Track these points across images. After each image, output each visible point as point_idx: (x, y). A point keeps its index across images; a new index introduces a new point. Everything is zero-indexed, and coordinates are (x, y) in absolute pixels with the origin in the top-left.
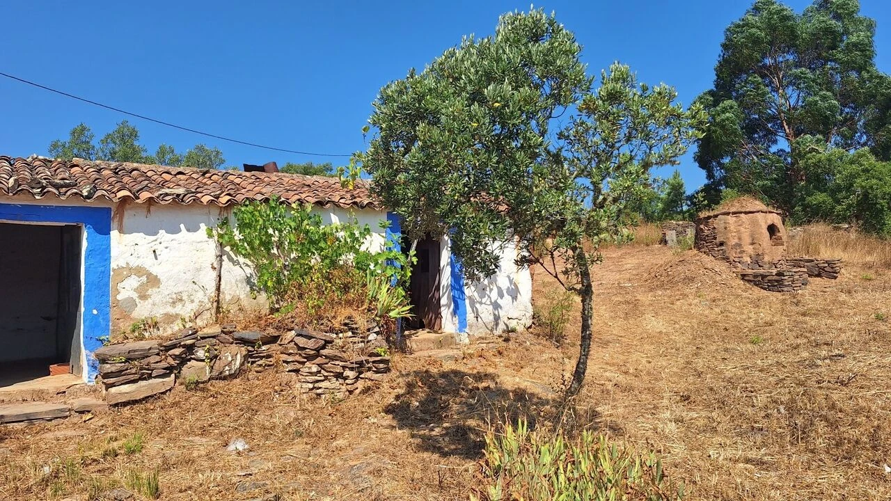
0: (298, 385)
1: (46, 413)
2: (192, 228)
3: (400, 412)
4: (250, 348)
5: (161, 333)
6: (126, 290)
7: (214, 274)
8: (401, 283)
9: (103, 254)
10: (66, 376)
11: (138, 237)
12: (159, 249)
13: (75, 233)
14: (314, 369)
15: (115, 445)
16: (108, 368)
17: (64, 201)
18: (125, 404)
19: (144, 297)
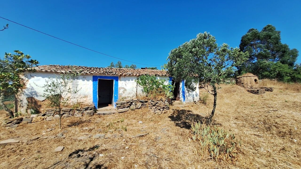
0: (151, 111)
1: (108, 113)
2: (132, 80)
3: (172, 117)
4: (142, 103)
5: (127, 100)
6: (121, 91)
7: (136, 89)
8: (172, 91)
9: (117, 85)
10: (111, 106)
11: (123, 82)
12: (126, 84)
13: (112, 81)
14: (155, 108)
15: (119, 120)
16: (118, 106)
17: (111, 75)
18: (121, 112)
19: (124, 93)
